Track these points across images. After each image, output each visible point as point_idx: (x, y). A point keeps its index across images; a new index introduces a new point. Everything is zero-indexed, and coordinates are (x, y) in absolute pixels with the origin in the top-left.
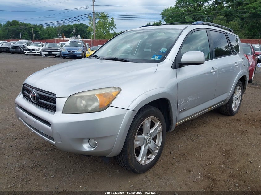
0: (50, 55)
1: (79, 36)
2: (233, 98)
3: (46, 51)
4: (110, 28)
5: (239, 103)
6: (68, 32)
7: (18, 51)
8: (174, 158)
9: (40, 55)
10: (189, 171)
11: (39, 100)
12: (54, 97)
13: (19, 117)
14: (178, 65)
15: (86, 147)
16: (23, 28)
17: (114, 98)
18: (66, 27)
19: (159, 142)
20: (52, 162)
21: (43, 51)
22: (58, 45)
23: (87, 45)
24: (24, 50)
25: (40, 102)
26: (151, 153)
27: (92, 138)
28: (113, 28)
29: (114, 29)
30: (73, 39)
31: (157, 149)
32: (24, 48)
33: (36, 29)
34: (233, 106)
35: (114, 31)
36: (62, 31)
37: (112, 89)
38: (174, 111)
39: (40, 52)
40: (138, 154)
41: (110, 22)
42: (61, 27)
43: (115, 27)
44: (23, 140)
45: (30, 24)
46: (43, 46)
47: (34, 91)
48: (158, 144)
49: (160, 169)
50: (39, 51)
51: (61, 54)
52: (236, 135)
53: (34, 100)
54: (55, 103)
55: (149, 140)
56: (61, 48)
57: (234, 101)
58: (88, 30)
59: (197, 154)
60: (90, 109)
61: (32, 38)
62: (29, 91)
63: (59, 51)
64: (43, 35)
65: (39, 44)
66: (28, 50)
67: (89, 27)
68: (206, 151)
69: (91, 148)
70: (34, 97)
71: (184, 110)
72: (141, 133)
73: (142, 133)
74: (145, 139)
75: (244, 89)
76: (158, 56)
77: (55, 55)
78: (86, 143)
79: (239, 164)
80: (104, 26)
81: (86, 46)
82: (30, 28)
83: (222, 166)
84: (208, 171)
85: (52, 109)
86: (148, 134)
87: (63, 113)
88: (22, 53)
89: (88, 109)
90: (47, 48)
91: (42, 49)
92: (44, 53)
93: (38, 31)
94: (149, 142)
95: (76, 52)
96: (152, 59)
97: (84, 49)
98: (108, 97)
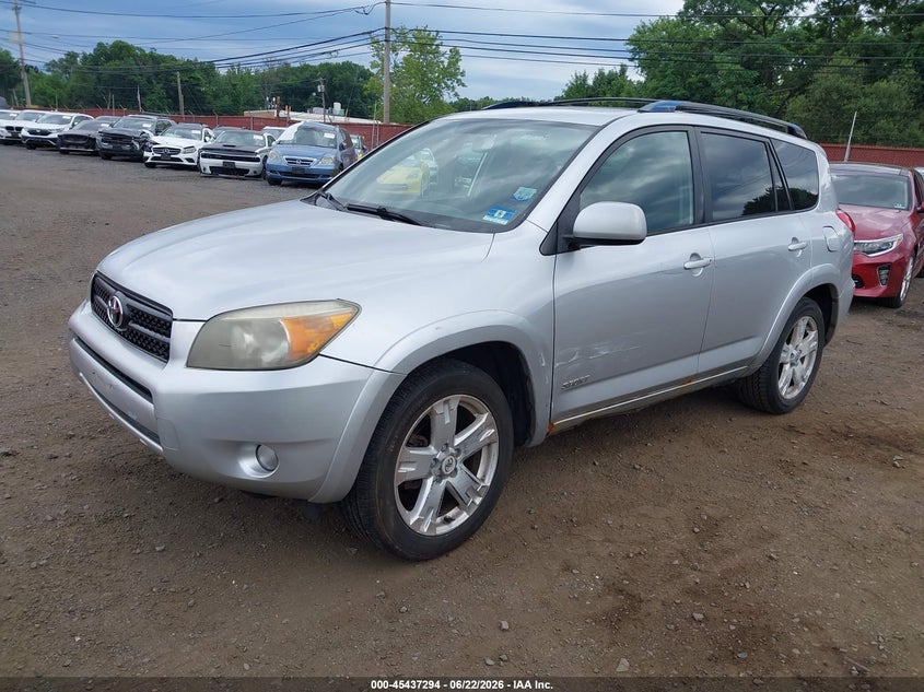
0: (228, 171)
1: (337, 106)
2: (783, 355)
3: (213, 157)
4: (446, 84)
5: (809, 373)
6: (298, 90)
7: (123, 150)
8: (533, 528)
9: (196, 169)
10: (567, 568)
11: (131, 324)
12: (168, 318)
13: (79, 371)
14: (564, 241)
15: (248, 468)
16: (149, 69)
17: (334, 333)
18: (294, 74)
19: (487, 473)
20: (167, 510)
21: (204, 156)
22: (256, 137)
23: (354, 141)
24: (144, 148)
25: (133, 330)
26: (458, 505)
27: (266, 444)
28: (455, 84)
29: (459, 89)
30: (314, 117)
31: (479, 495)
32: (145, 143)
33: (192, 75)
34: (782, 384)
35: (456, 95)
36: (279, 86)
37: (332, 305)
38: (540, 385)
39: (196, 160)
40: (410, 503)
41: (446, 64)
42: (277, 73)
43: (463, 80)
44: (92, 442)
45: (174, 59)
46: (207, 138)
47: (118, 299)
48: (483, 480)
49: (481, 555)
50: (194, 156)
51: (264, 168)
52: (762, 477)
53: (117, 322)
54: (169, 336)
55: (449, 465)
56: (267, 147)
57: (787, 367)
58: (366, 89)
59: (610, 522)
60: (268, 357)
61: (174, 108)
62: (107, 297)
63: (258, 160)
64: (216, 96)
65: (193, 132)
66: (157, 150)
67: (372, 74)
68: (646, 516)
69: (262, 472)
70: (117, 315)
71: (580, 384)
72: (426, 441)
73: (429, 443)
74: (435, 459)
75: (830, 329)
76: (504, 212)
77: (244, 172)
78: (247, 455)
79: (732, 562)
80: (424, 74)
81: (349, 143)
82: (170, 73)
83: (676, 562)
84: (626, 574)
85: (161, 352)
86: (447, 445)
87: (188, 366)
88: (137, 158)
89: (261, 361)
90: (220, 146)
91: (203, 149)
92: (207, 163)
93: (198, 85)
94: (451, 469)
95: (316, 165)
96: (486, 218)
97: (344, 156)
98: (321, 326)
